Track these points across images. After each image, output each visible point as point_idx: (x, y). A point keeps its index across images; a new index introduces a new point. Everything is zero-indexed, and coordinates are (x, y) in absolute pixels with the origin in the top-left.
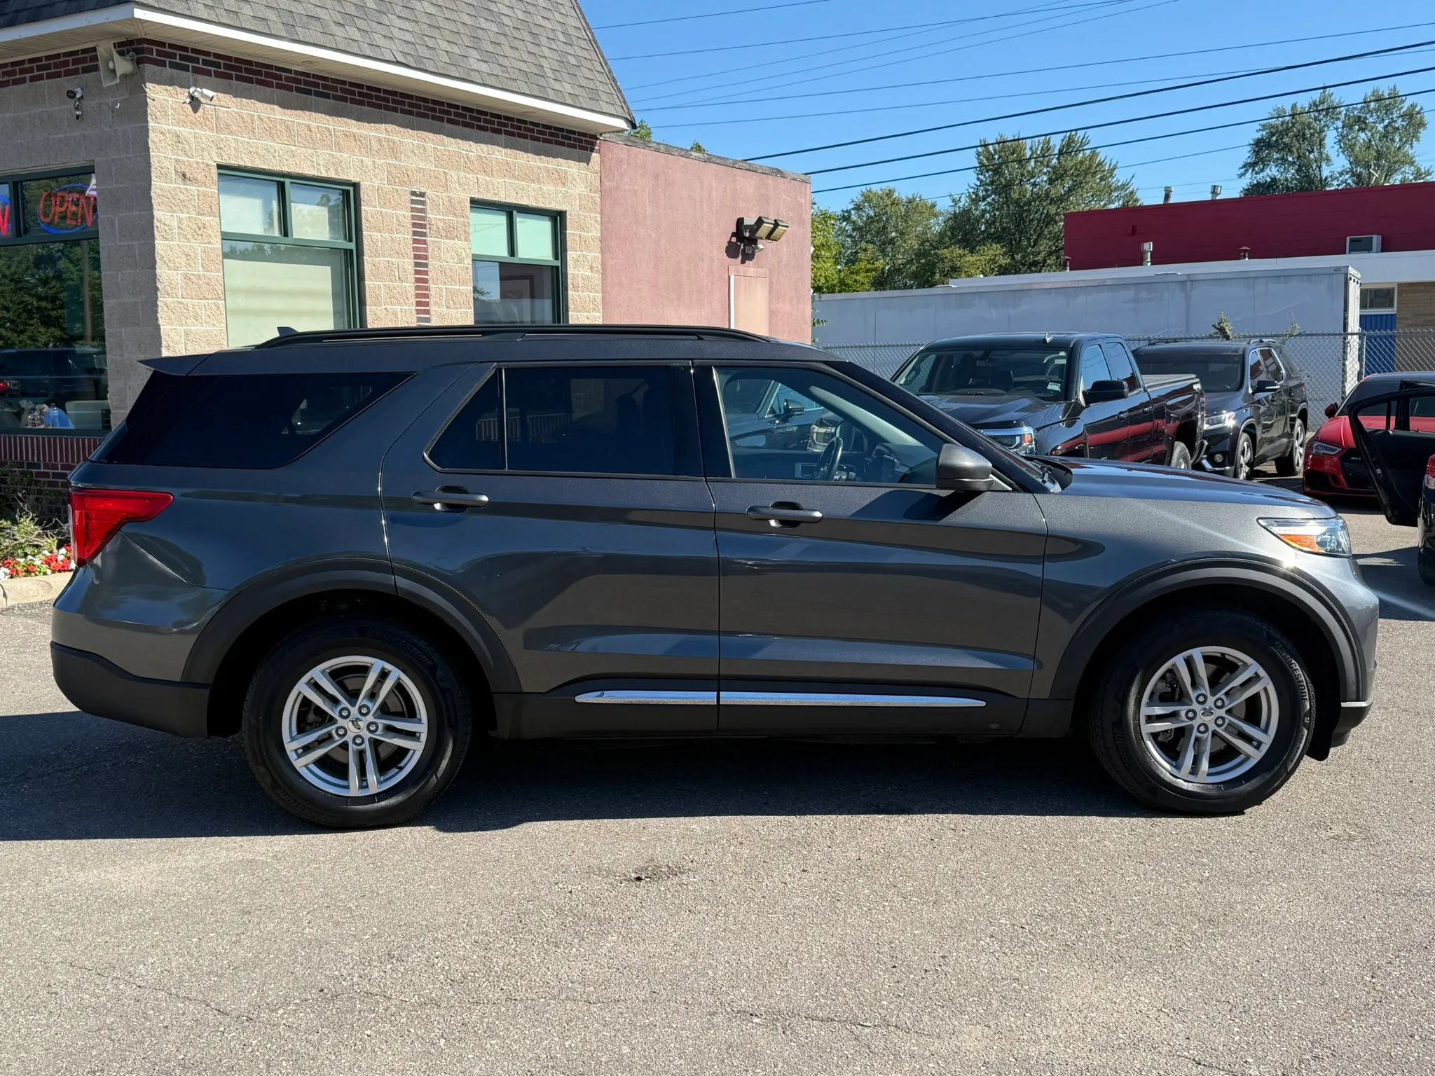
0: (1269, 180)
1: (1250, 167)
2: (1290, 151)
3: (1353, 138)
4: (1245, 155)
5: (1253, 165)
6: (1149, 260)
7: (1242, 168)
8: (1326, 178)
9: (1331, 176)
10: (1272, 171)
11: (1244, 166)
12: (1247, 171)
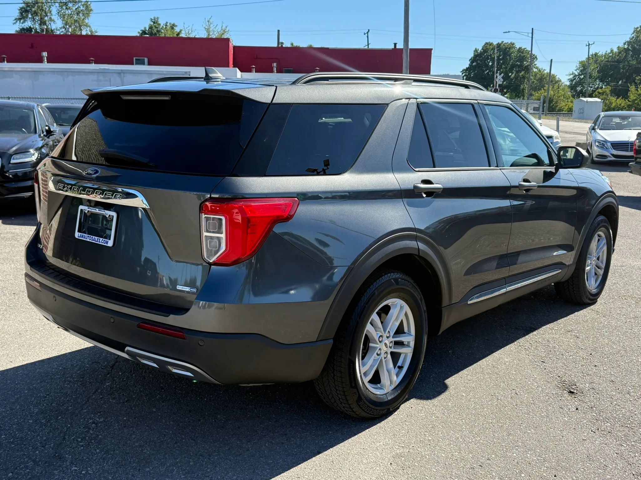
0: (28, 27)
1: (18, 20)
2: (37, 15)
3: (64, 12)
4: (17, 14)
5: (20, 19)
6: (46, 61)
7: (14, 20)
8: (54, 29)
9: (56, 29)
10: (28, 24)
11: (16, 19)
12: (17, 22)
